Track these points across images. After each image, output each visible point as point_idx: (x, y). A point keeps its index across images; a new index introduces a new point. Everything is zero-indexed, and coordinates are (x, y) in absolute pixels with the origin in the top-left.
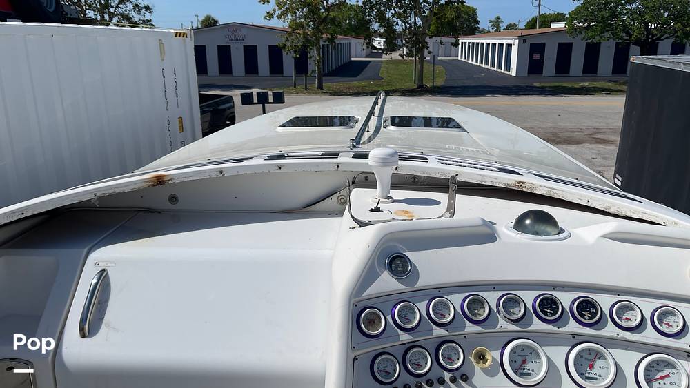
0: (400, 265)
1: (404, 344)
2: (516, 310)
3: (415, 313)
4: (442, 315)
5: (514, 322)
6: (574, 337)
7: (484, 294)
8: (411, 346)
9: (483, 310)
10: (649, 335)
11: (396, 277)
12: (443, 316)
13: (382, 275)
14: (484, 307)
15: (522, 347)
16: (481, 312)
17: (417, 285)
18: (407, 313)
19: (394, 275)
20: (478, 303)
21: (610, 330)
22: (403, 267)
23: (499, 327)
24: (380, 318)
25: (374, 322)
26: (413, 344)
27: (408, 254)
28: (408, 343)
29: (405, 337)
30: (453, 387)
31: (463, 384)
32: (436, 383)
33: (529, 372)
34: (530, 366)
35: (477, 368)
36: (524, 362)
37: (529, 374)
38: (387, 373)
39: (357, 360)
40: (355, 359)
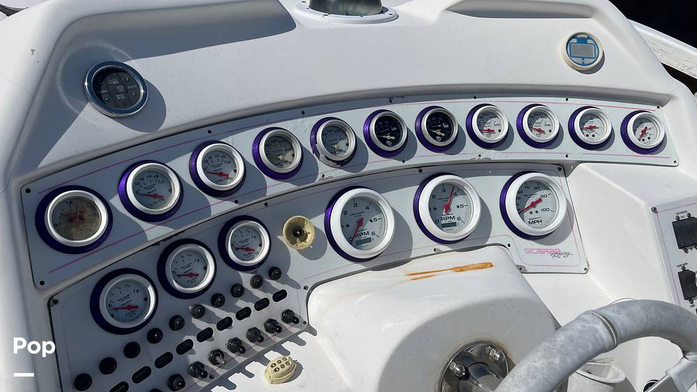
0: (120, 88)
1: (158, 244)
2: (342, 144)
3: (169, 180)
4: (221, 174)
5: (341, 164)
6: (420, 171)
7: (289, 126)
8: (170, 246)
9: (290, 153)
11: (115, 115)
12: (224, 176)
13: (81, 115)
14: (292, 148)
15: (355, 201)
16: (288, 157)
17: (165, 125)
18: (152, 185)
19: (110, 110)
20: (281, 142)
21: (471, 151)
22: (126, 91)
23: (320, 176)
24: (94, 207)
25: (81, 218)
26: (175, 239)
27: (133, 63)
28: (164, 240)
29: (155, 232)
30: (260, 294)
31: (274, 283)
32: (228, 297)
33: (368, 236)
34: (369, 227)
35: (293, 251)
36: (360, 223)
37: (369, 240)
38: (129, 307)
39: (56, 302)
40: (52, 302)
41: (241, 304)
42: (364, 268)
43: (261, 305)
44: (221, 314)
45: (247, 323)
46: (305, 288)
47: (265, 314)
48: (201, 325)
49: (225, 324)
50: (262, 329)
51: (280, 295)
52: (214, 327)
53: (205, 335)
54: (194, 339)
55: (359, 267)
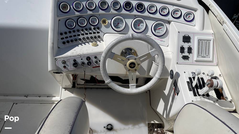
1: (78, 16)
2: (117, 6)
3: (81, 5)
5: (116, 10)
6: (135, 16)
8: (80, 17)
10: (158, 16)
12: (91, 7)
15: (118, 19)
16: (105, 6)
18: (78, 5)
20: (104, 3)
21: (146, 14)
23: (111, 12)
24: (68, 6)
25: (65, 7)
26: (81, 16)
28: (79, 16)
29: (77, 14)
30: (94, 31)
31: (98, 30)
32: (88, 29)
33: (119, 27)
34: (120, 25)
35: (103, 25)
36: (118, 24)
37: (119, 28)
38: (71, 25)
39: (60, 20)
40: (59, 20)
41: (90, 31)
42: (117, 33)
43: (94, 33)
44: (86, 32)
45: (91, 35)
46: (104, 33)
47: (95, 35)
48: (82, 33)
49: (87, 34)
50: (93, 37)
51: (98, 33)
52: (85, 34)
53: (83, 34)
54: (81, 34)
55: (116, 32)
